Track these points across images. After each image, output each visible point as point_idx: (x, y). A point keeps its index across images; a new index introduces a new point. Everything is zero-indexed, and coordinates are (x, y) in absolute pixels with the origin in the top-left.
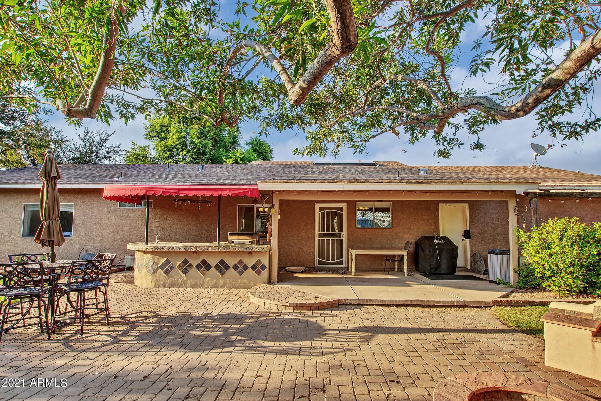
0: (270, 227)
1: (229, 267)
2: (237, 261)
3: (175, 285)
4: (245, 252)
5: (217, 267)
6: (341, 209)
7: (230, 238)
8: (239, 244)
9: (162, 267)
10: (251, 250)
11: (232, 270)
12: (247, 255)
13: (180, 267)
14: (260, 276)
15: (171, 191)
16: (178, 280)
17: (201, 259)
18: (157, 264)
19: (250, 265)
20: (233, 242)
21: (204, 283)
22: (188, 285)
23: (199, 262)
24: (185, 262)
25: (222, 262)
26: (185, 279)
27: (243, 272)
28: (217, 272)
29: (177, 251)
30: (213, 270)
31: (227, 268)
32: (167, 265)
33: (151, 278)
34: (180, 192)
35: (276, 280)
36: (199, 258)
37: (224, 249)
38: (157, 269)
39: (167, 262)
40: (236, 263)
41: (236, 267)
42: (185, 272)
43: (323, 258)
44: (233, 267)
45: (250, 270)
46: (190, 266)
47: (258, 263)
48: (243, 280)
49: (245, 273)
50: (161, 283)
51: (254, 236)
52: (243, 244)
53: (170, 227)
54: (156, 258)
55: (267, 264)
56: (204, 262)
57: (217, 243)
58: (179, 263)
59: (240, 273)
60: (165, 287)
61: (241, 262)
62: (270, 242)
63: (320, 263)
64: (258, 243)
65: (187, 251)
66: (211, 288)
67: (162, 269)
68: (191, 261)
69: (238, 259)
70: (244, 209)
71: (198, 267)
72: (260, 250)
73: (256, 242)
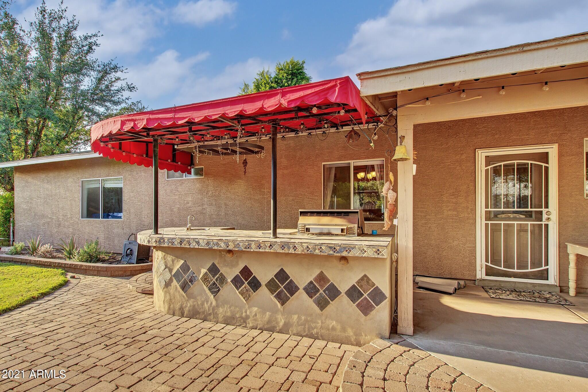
0: (391, 195)
1: (297, 289)
2: (314, 275)
3: (198, 313)
4: (329, 256)
5: (272, 286)
6: (544, 157)
7: (303, 220)
8: (321, 234)
9: (177, 276)
10: (345, 254)
11: (302, 295)
12: (336, 262)
13: (205, 279)
14: (369, 317)
15: (160, 116)
16: (203, 304)
17: (241, 267)
18: (171, 271)
19: (344, 287)
20: (308, 230)
21: (247, 317)
22: (221, 318)
23: (236, 271)
24: (214, 270)
25: (282, 275)
26: (214, 303)
27: (327, 303)
28: (272, 297)
29: (194, 249)
30: (264, 290)
31: (292, 289)
32: (185, 273)
33: (163, 294)
34: (178, 115)
35: (410, 330)
36: (237, 264)
37: (283, 247)
38: (171, 280)
39: (185, 268)
40: (311, 279)
41: (311, 290)
42: (215, 289)
43: (495, 261)
44: (305, 289)
45: (344, 300)
46: (222, 279)
47: (364, 283)
48: (328, 322)
49: (333, 306)
50: (178, 306)
51: (351, 216)
52: (329, 234)
53: (226, 205)
54: (169, 258)
55: (386, 289)
56: (246, 272)
57: (271, 231)
58: (204, 271)
59: (322, 304)
60: (182, 316)
61: (322, 278)
62: (392, 232)
63: (489, 272)
64: (362, 233)
65: (211, 249)
66: (262, 330)
67: (178, 281)
68: (223, 270)
69: (317, 272)
70: (333, 172)
71: (237, 282)
72: (370, 253)
73: (356, 230)
